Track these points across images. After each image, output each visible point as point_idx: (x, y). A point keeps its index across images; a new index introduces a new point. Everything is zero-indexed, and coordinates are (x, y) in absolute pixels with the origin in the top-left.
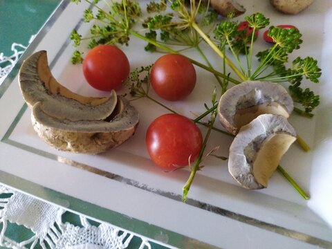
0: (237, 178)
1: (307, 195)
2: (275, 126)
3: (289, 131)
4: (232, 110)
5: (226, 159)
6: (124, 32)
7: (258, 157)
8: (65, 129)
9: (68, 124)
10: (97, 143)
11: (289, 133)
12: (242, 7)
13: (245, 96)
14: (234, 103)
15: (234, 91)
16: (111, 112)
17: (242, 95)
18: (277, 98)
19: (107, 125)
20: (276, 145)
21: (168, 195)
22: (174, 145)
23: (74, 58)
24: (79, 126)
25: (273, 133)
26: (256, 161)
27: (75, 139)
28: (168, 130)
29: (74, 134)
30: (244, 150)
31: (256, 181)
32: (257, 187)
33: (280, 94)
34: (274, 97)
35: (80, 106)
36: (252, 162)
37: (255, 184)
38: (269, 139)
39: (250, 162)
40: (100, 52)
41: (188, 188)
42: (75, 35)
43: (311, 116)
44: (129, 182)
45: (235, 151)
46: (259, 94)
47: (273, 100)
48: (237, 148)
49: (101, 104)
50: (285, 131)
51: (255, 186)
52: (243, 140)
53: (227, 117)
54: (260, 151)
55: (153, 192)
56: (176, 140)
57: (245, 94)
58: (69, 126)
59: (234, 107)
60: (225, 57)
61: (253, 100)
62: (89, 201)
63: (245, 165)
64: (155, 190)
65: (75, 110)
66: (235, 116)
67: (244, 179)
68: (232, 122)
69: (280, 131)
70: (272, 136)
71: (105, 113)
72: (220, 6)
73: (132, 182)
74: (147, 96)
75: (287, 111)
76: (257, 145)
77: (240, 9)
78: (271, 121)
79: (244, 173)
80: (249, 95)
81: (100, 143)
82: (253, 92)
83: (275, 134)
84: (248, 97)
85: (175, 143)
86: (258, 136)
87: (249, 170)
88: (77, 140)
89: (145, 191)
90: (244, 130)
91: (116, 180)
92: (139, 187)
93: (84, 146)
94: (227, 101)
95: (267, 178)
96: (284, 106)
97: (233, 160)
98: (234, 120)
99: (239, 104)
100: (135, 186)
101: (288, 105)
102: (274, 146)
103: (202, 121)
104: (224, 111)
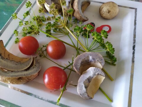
0: (80, 94)
1: (111, 101)
2: (96, 72)
3: (102, 74)
4: (79, 65)
5: (76, 86)
6: (36, 30)
7: (90, 85)
8: (6, 76)
9: (8, 73)
10: (21, 81)
11: (102, 75)
12: (87, 18)
13: (85, 59)
14: (80, 62)
15: (80, 56)
16: (30, 65)
17: (84, 58)
18: (98, 59)
19: (26, 73)
20: (98, 79)
21: (52, 102)
22: (54, 81)
23: (15, 41)
24: (13, 74)
25: (95, 75)
26: (89, 86)
27: (11, 80)
28: (51, 75)
29: (10, 78)
30: (84, 82)
31: (88, 96)
32: (89, 98)
33: (99, 58)
34: (97, 59)
35: (16, 63)
36: (87, 87)
37: (88, 97)
38: (94, 78)
39: (86, 87)
40: (25, 40)
41: (59, 99)
42: (16, 32)
43: (115, 65)
44: (35, 96)
45: (80, 83)
46: (91, 58)
47: (96, 60)
48: (81, 81)
49: (25, 62)
50: (100, 75)
51: (88, 98)
52: (84, 78)
53: (76, 68)
54: (91, 82)
55: (45, 101)
56: (54, 79)
57: (85, 58)
58: (8, 74)
59: (80, 64)
60: (78, 40)
61: (88, 60)
62: (18, 105)
63: (84, 89)
64: (46, 100)
65: (14, 65)
66: (80, 68)
67: (83, 95)
68: (78, 71)
69: (98, 74)
70: (95, 76)
71: (27, 66)
72: (77, 18)
73: (37, 96)
74: (46, 57)
75: (102, 65)
76: (89, 80)
77: (86, 19)
78: (95, 70)
79: (83, 92)
80: (87, 58)
81: (22, 81)
82: (88, 57)
83: (96, 76)
84: (86, 59)
85: (54, 80)
86: (90, 76)
87: (85, 91)
88: (12, 80)
89: (42, 100)
90: (84, 73)
91: (30, 95)
92: (39, 99)
93: (15, 82)
94: (77, 61)
95: (94, 93)
96: (101, 63)
97: (79, 86)
98: (79, 69)
99: (82, 62)
100: (38, 98)
101: (102, 63)
102: (97, 80)
103: (69, 67)
104: (76, 66)
